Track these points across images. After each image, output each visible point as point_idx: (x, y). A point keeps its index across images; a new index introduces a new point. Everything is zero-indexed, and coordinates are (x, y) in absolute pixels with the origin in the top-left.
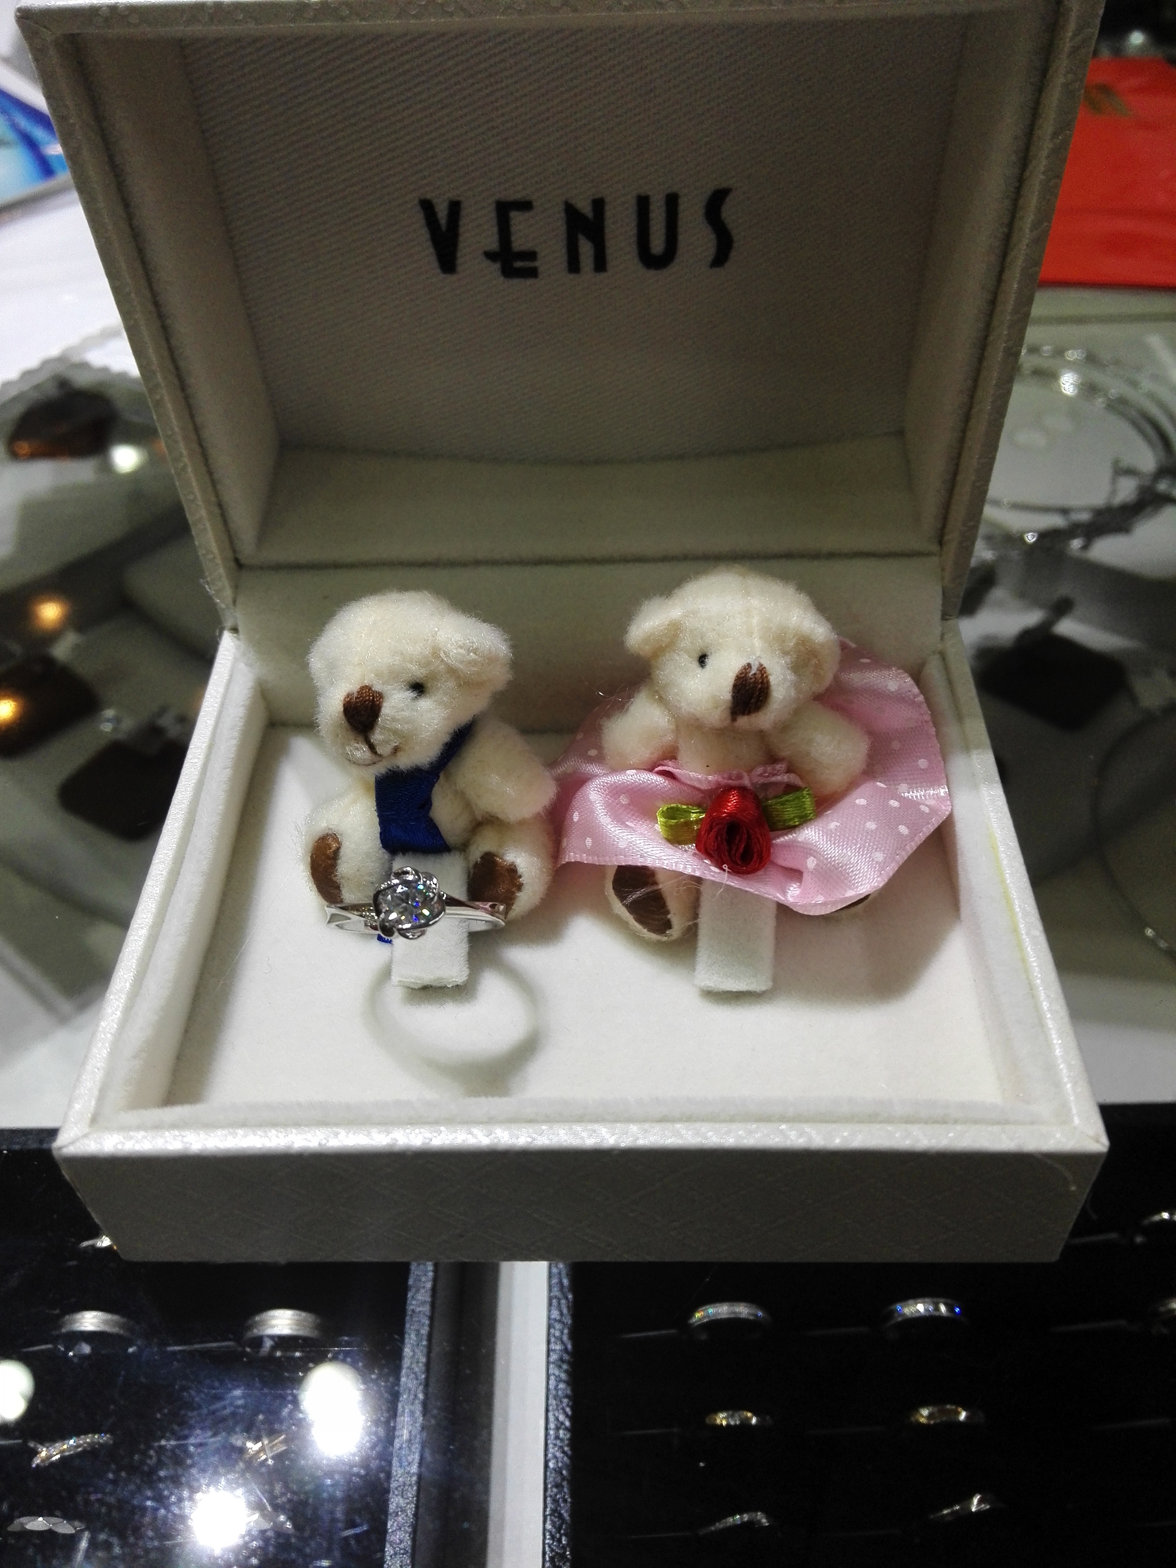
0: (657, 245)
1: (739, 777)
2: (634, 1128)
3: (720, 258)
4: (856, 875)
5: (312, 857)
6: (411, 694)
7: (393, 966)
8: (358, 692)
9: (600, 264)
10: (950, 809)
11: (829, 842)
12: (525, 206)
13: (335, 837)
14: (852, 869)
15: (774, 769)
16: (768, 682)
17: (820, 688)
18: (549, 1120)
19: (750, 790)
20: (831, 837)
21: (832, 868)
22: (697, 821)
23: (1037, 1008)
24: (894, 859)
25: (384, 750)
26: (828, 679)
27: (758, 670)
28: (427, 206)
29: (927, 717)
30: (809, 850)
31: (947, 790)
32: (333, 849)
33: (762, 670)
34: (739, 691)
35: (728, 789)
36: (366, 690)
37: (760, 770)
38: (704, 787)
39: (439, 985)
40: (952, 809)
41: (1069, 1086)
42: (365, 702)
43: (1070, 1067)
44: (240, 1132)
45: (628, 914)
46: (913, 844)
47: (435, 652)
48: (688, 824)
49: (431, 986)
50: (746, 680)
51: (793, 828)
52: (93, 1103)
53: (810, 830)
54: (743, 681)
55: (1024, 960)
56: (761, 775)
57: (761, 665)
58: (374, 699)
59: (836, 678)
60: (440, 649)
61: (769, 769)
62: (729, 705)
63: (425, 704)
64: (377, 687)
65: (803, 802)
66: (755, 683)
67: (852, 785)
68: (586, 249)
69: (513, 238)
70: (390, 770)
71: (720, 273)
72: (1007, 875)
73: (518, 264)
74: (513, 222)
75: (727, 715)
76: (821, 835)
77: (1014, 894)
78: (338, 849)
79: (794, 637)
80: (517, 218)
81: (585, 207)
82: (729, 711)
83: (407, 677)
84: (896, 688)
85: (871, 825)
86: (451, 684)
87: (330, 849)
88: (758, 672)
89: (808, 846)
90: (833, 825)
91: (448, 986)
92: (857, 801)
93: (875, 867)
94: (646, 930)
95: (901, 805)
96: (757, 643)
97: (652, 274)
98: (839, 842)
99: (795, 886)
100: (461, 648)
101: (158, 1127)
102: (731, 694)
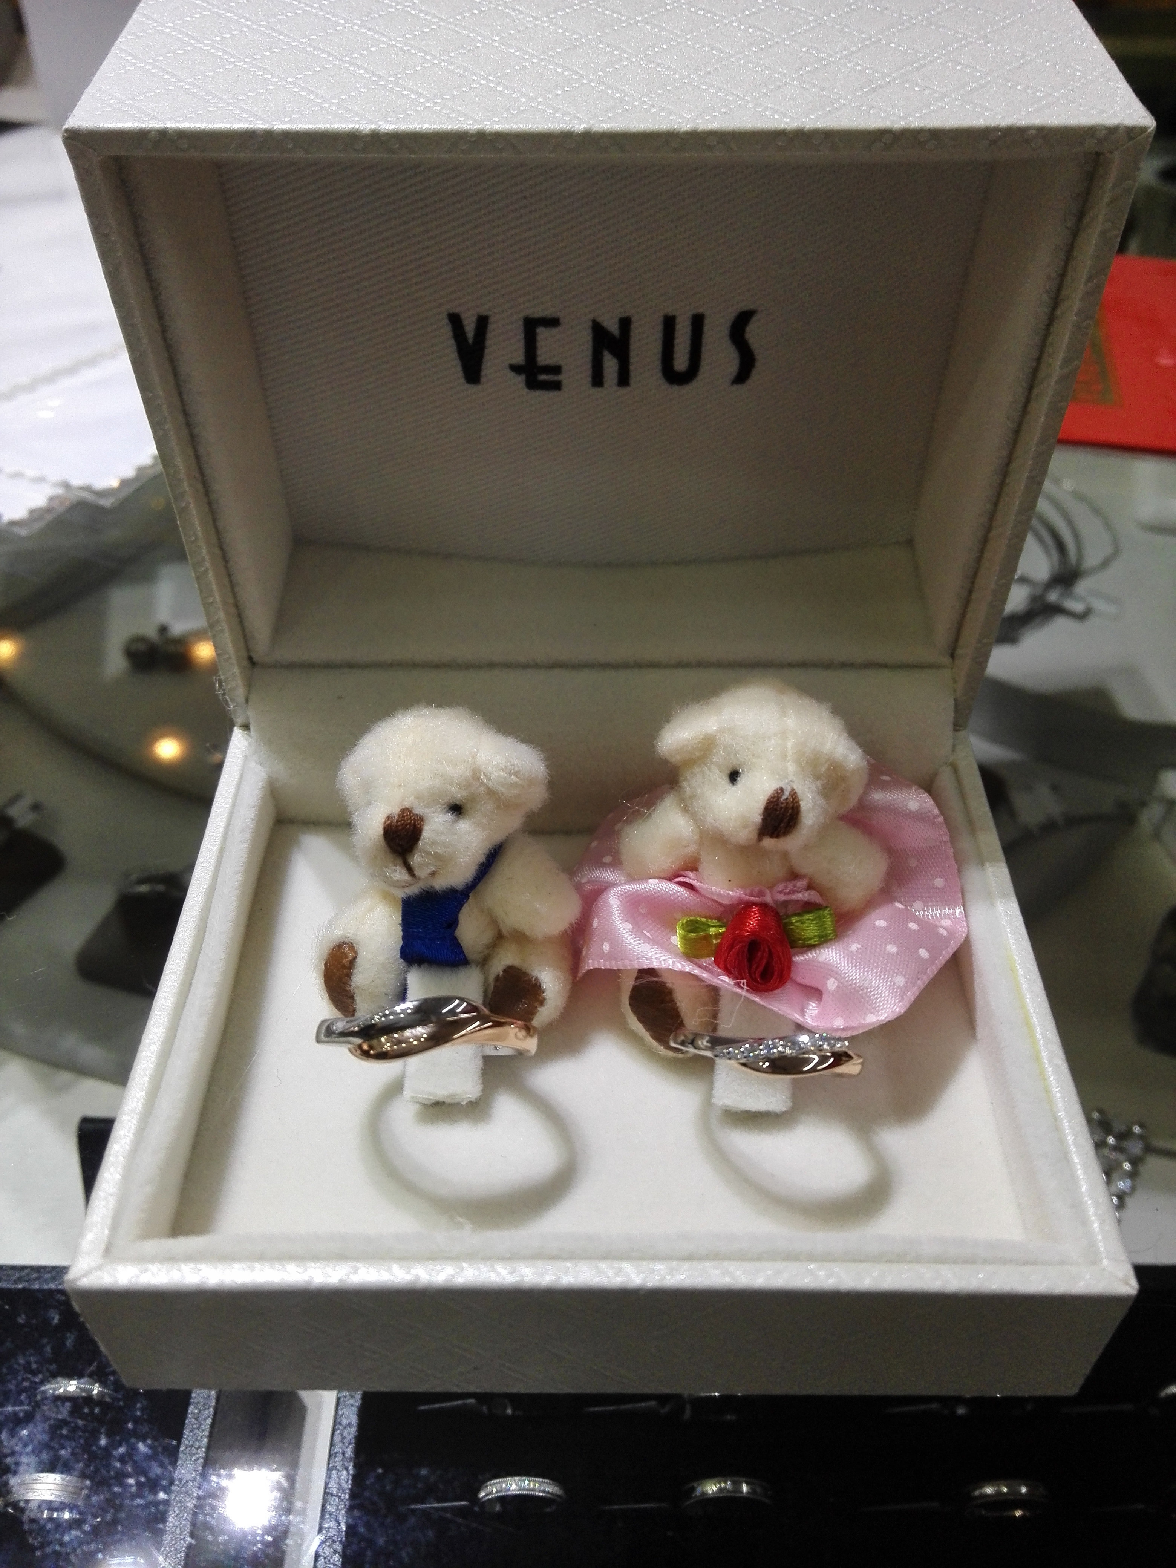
0: (681, 363)
1: (761, 894)
2: (660, 1267)
3: (742, 376)
4: (877, 999)
5: (326, 965)
6: (449, 817)
7: (406, 1082)
8: (399, 815)
9: (624, 379)
10: (966, 931)
11: (850, 965)
12: (553, 322)
13: (351, 947)
14: (873, 993)
15: (794, 886)
16: (798, 807)
17: (844, 810)
18: (572, 1256)
19: (771, 907)
20: (852, 958)
21: (853, 991)
22: (717, 936)
23: (1062, 1141)
24: (914, 984)
25: (420, 873)
26: (853, 801)
27: (790, 794)
28: (455, 320)
29: (946, 838)
30: (829, 970)
31: (963, 911)
32: (350, 958)
33: (794, 794)
34: (769, 815)
35: (749, 905)
36: (406, 812)
37: (781, 887)
38: (725, 902)
39: (452, 1101)
40: (968, 931)
41: (1096, 1225)
42: (407, 825)
43: (1097, 1205)
44: (257, 1265)
45: (645, 1030)
46: (934, 967)
47: (476, 774)
48: (707, 938)
49: (444, 1102)
50: (777, 805)
51: (812, 947)
52: (107, 1231)
53: (830, 952)
54: (774, 806)
55: (1047, 1090)
56: (781, 892)
57: (793, 790)
58: (415, 822)
59: (861, 800)
60: (480, 771)
61: (790, 886)
62: (759, 827)
63: (464, 826)
64: (418, 810)
65: (824, 922)
66: (786, 808)
67: (870, 904)
68: (610, 364)
69: (539, 352)
70: (423, 890)
71: (742, 390)
72: (1027, 1000)
73: (543, 377)
74: (539, 338)
75: (754, 835)
76: (842, 956)
77: (1035, 1020)
78: (355, 958)
79: (826, 762)
80: (543, 334)
81: (613, 327)
82: (757, 832)
83: (448, 799)
84: (917, 808)
85: (892, 949)
86: (490, 806)
87: (346, 957)
88: (790, 797)
89: (830, 968)
90: (854, 947)
91: (462, 1103)
92: (877, 923)
93: (896, 992)
94: (662, 1048)
95: (920, 928)
96: (791, 767)
97: (676, 390)
98: (860, 965)
99: (814, 1005)
100: (503, 770)
101: (171, 1259)
102: (762, 817)
